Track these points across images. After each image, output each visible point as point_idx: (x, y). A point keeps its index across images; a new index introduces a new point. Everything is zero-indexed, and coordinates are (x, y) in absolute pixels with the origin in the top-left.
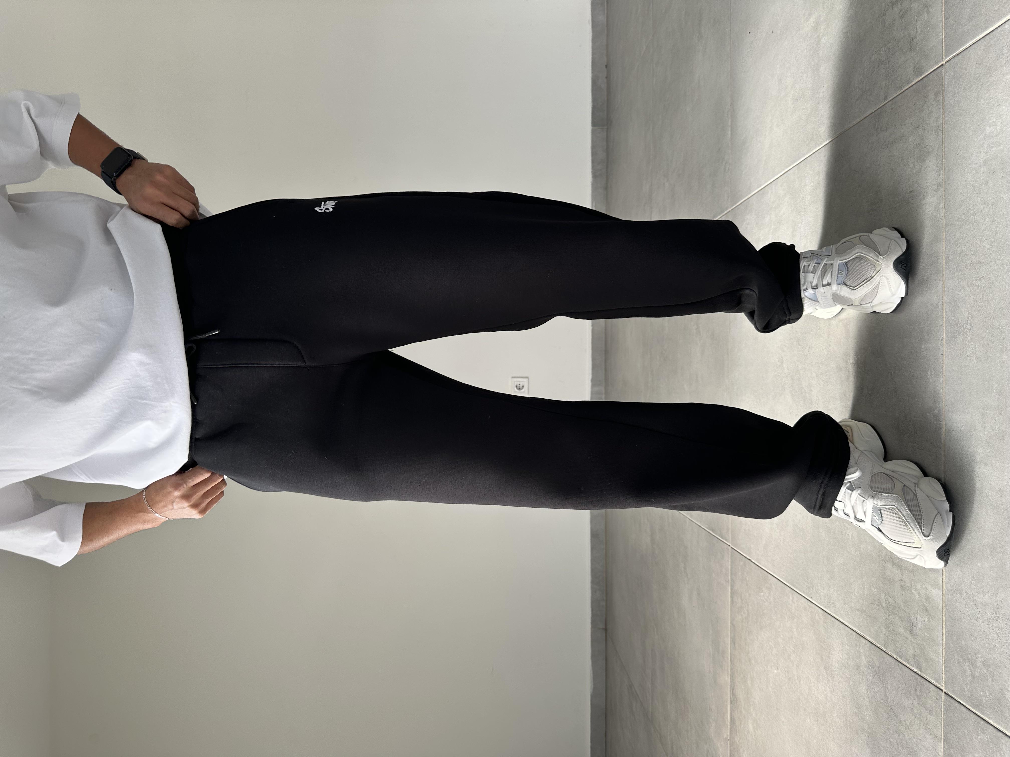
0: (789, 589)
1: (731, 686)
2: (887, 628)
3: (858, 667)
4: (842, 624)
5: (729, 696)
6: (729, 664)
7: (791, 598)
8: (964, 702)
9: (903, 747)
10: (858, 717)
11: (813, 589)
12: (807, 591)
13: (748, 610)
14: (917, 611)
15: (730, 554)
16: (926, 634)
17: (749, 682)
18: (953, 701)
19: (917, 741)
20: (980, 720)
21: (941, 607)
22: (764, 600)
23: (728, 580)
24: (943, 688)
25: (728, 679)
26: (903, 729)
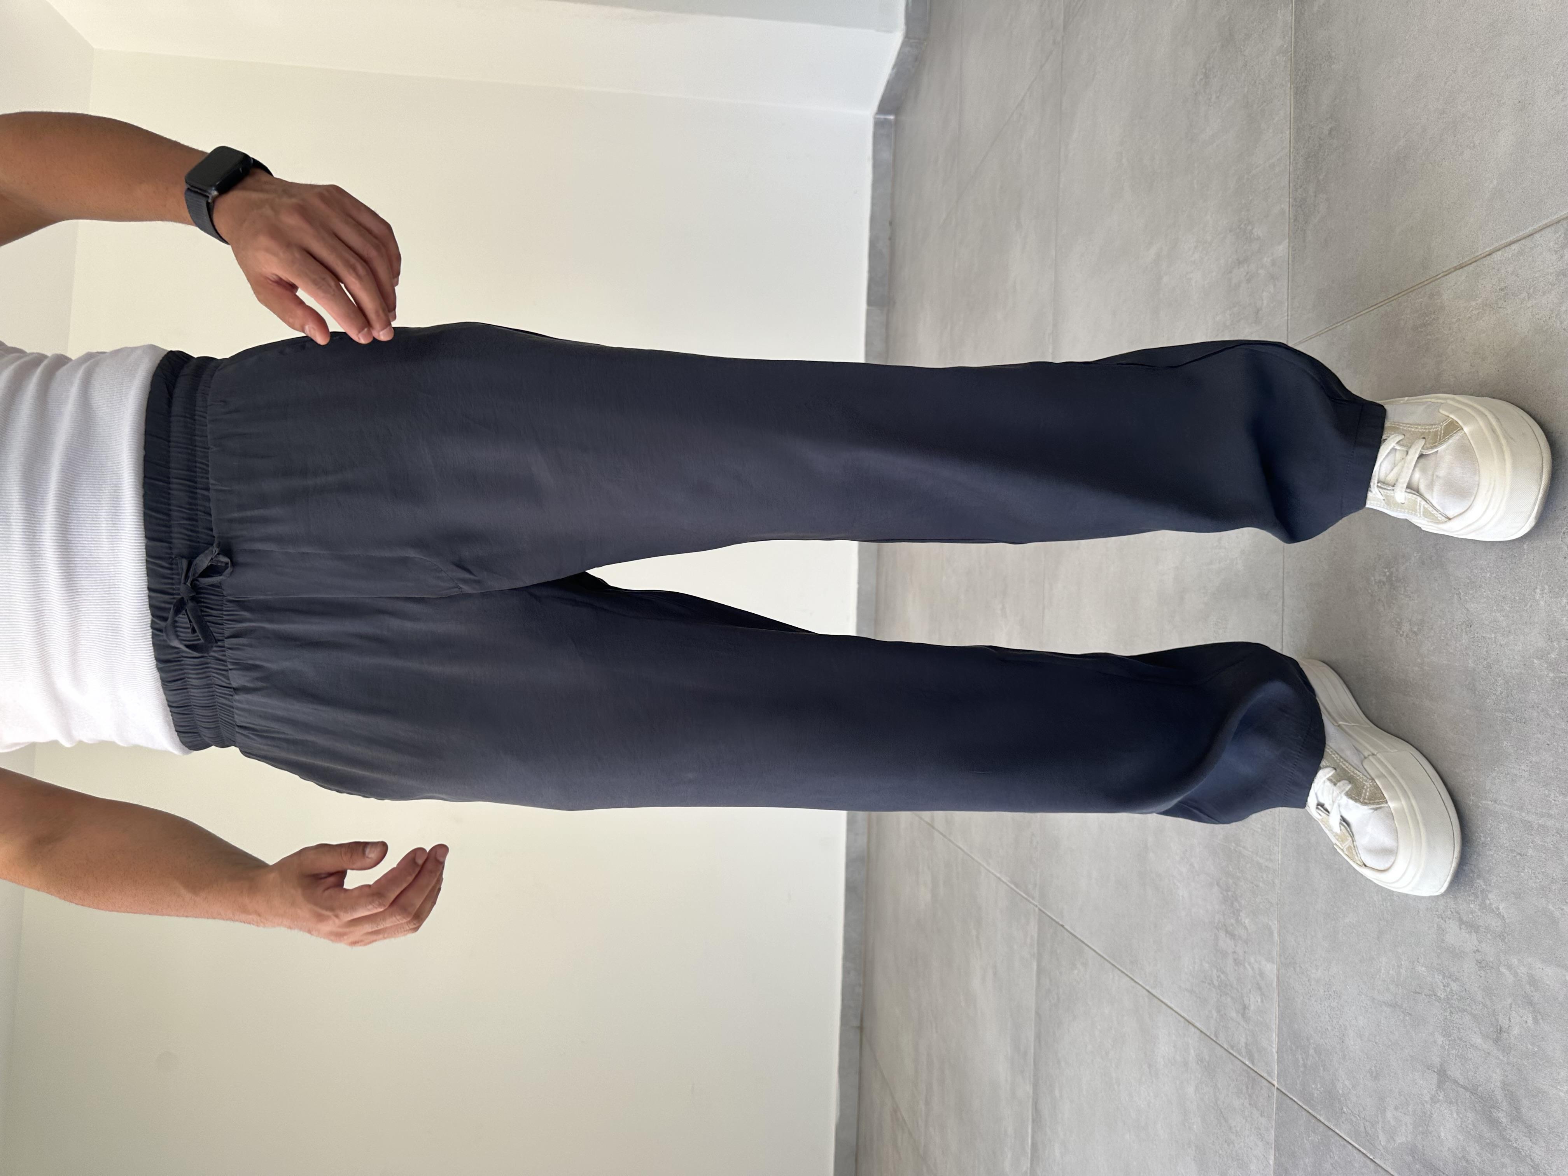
0: (1108, 963)
1: (1033, 1100)
2: (1219, 1011)
3: (1186, 1064)
4: (1168, 1009)
5: (1031, 1112)
6: (1032, 1069)
7: (1112, 977)
8: (1295, 1097)
9: (1233, 1160)
10: (1185, 1126)
11: (1136, 964)
12: (1129, 966)
13: (1058, 995)
14: (1250, 990)
15: (1037, 916)
16: (1259, 1017)
17: (1057, 1093)
18: (1285, 1097)
19: (1247, 1151)
20: (1311, 1117)
21: (1275, 984)
22: (1079, 980)
23: (1035, 954)
24: (1275, 1083)
26: (1233, 1137)
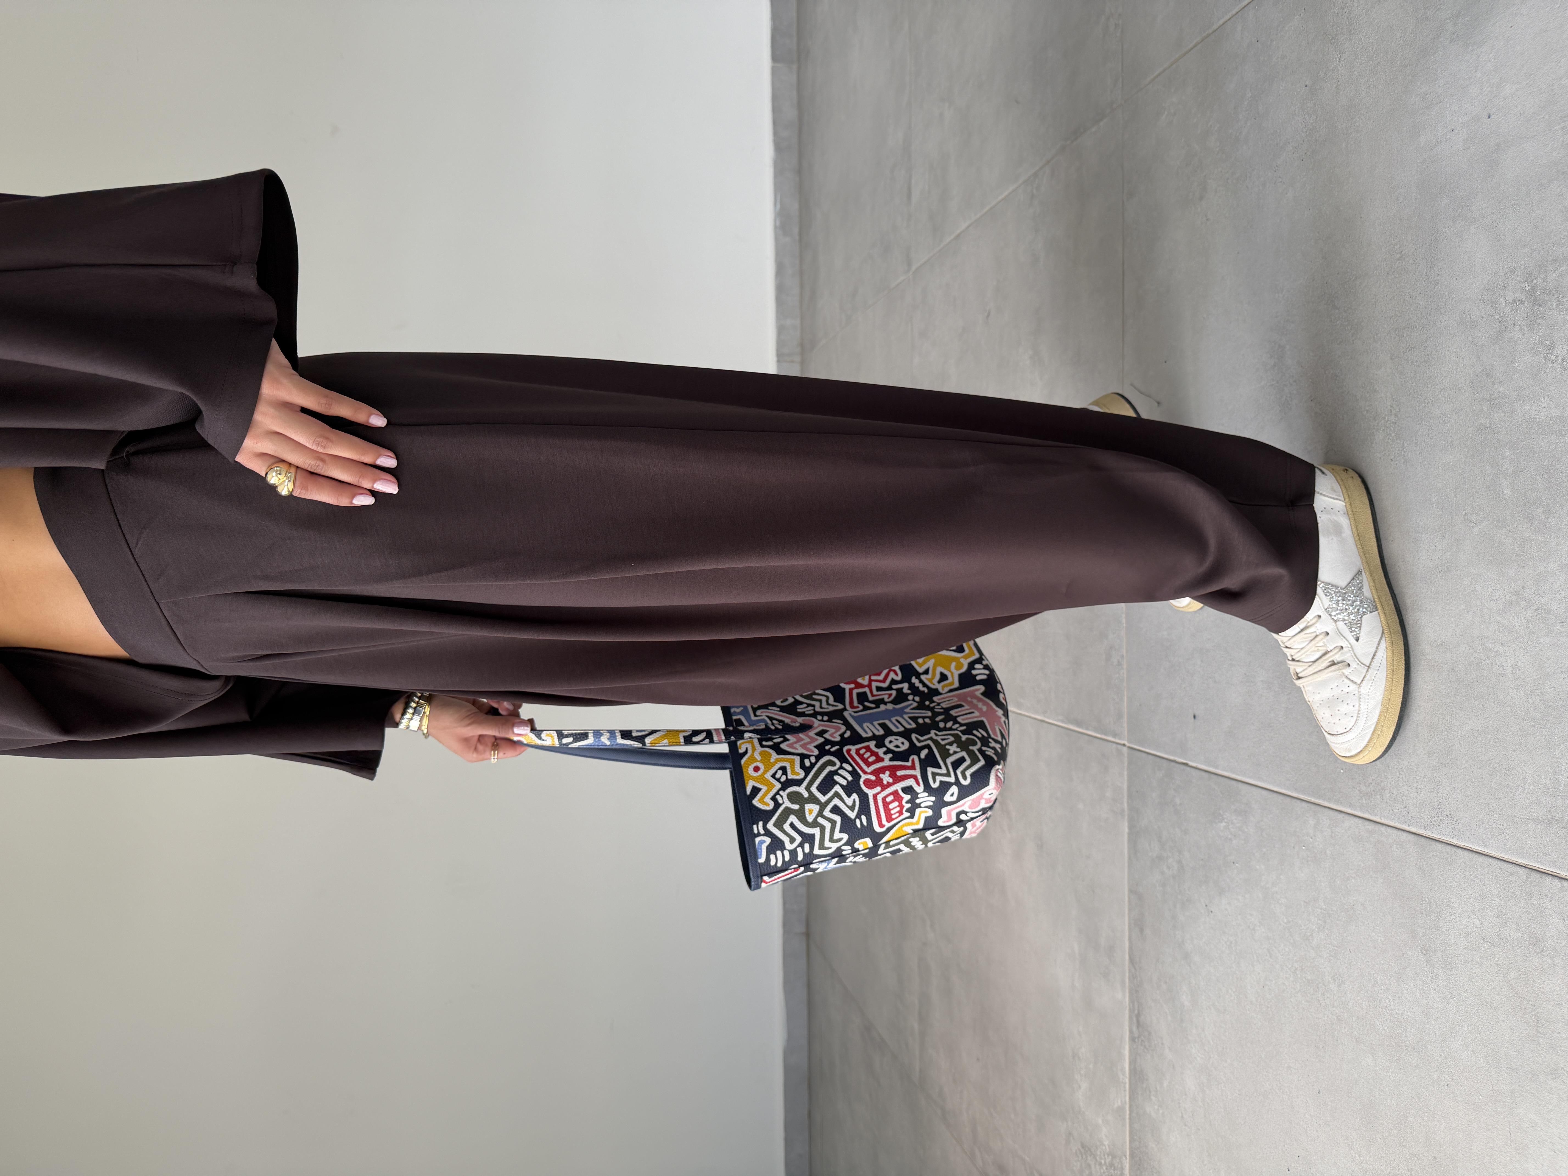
0: (1304, 804)
1: (1131, 1011)
4: (1476, 856)
5: (1127, 1028)
6: (1127, 969)
7: (1312, 822)
11: (1382, 796)
12: (1364, 801)
13: (1180, 862)
15: (1126, 760)
22: (1230, 836)
23: (1123, 810)
25: (1123, 996)
